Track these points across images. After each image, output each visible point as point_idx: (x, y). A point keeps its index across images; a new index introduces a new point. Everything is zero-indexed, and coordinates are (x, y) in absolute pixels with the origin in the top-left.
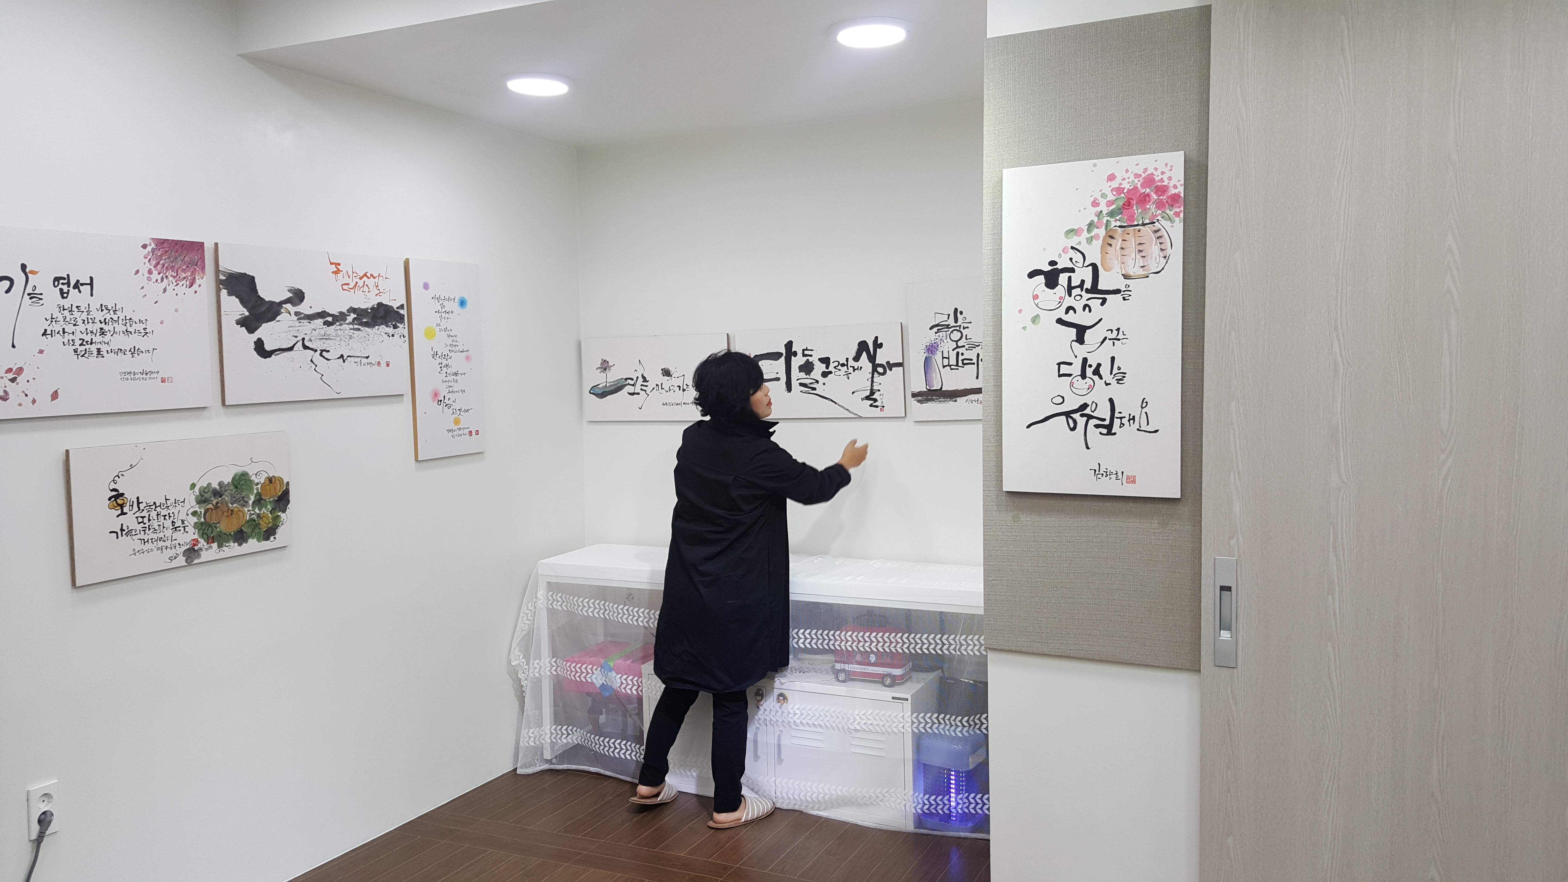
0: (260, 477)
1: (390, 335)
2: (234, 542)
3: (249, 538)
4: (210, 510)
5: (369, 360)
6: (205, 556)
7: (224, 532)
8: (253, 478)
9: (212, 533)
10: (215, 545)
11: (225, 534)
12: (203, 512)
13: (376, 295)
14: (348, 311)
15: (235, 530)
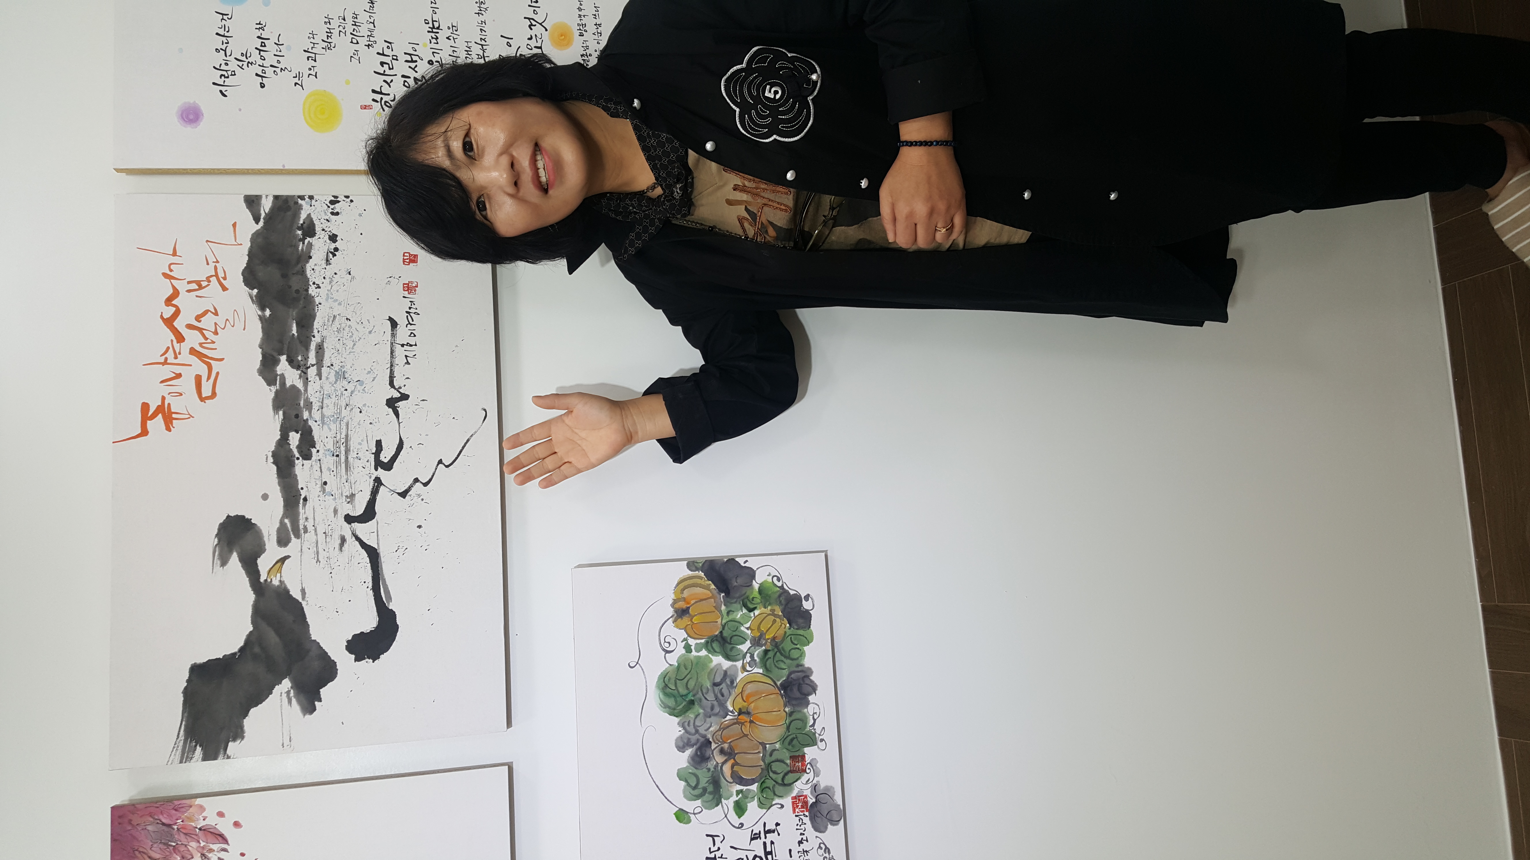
0: (673, 642)
1: (333, 246)
2: (807, 703)
3: (802, 665)
4: (736, 768)
5: (401, 321)
6: (828, 778)
7: (783, 729)
8: (673, 659)
9: (782, 761)
10: (810, 753)
11: (788, 728)
12: (739, 787)
13: (224, 289)
14: (270, 382)
15: (781, 701)
